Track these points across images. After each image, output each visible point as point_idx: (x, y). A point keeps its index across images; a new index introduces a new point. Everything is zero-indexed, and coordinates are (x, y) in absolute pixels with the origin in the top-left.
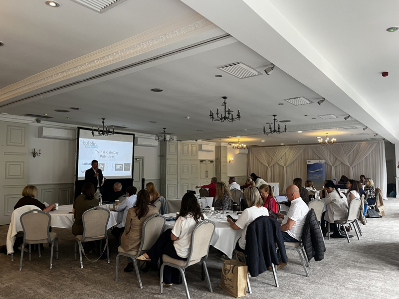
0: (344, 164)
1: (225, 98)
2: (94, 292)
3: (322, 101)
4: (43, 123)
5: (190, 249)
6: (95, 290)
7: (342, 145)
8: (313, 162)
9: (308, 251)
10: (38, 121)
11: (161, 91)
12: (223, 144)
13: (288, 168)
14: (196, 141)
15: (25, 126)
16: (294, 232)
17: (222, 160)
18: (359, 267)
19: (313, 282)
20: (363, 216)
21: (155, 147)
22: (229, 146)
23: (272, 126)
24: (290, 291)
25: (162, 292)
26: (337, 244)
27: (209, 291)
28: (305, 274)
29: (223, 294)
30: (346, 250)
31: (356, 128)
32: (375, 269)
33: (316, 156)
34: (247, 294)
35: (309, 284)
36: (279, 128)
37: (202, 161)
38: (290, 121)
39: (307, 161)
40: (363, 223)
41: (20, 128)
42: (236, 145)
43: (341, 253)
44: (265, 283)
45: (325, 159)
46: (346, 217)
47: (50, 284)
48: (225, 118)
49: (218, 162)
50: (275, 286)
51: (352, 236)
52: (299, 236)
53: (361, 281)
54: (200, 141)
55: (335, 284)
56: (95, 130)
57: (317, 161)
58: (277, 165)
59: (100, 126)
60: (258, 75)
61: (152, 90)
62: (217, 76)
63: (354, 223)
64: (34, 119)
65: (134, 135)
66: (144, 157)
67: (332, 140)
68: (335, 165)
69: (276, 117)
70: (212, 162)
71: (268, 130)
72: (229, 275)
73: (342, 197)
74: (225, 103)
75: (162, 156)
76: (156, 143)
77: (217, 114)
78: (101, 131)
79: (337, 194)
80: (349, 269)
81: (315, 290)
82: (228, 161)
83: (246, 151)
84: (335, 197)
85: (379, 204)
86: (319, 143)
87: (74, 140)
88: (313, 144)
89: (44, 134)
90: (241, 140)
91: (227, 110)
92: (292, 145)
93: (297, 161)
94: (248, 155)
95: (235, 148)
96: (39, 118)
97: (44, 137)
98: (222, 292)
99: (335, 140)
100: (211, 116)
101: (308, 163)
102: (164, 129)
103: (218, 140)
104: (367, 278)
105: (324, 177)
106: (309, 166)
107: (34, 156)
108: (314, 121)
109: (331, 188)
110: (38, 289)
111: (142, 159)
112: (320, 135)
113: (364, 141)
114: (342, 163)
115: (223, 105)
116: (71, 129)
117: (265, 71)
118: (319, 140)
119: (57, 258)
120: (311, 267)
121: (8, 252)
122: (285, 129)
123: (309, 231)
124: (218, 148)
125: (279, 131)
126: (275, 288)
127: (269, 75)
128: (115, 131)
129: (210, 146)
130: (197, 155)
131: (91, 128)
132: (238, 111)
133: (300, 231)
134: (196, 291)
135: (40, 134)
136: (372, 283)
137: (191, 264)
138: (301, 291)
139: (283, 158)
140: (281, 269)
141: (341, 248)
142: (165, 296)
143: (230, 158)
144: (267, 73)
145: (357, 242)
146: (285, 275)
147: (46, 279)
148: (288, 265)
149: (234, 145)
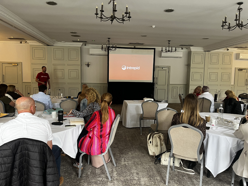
10: (85, 45)
14: (228, 50)
21: (180, 58)
37: (241, 70)
64: (81, 43)
66: (170, 67)
75: (188, 65)
97: (91, 55)
102: (169, 41)
107: (88, 66)
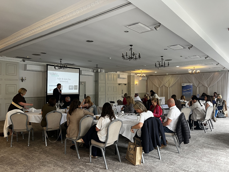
0: (204, 86)
1: (131, 46)
2: (52, 160)
3: (191, 47)
4: (27, 62)
5: (107, 137)
6: (52, 159)
7: (203, 74)
8: (185, 85)
9: (179, 138)
10: (24, 61)
11: (92, 41)
12: (132, 74)
13: (170, 88)
14: (116, 72)
15: (16, 64)
16: (172, 126)
17: (131, 83)
18: (211, 148)
19: (182, 157)
20: (214, 117)
21: (92, 76)
22: (135, 75)
23: (161, 63)
24: (168, 162)
25: (91, 161)
26: (198, 133)
27: (119, 161)
28: (177, 152)
29: (127, 163)
30: (204, 137)
31: (212, 64)
32: (221, 149)
33: (188, 81)
34: (141, 164)
35: (180, 158)
36: (164, 64)
37: (119, 84)
38: (172, 60)
39: (182, 84)
40: (215, 121)
41: (13, 65)
42: (140, 75)
43: (200, 139)
44: (153, 157)
45: (193, 83)
46: (204, 117)
47: (27, 155)
48: (131, 58)
49: (129, 85)
50: (159, 159)
51: (207, 129)
52: (174, 129)
53: (212, 156)
54: (118, 73)
55: (196, 158)
56: (56, 66)
57: (188, 84)
58: (164, 87)
59: (59, 64)
60: (151, 31)
61: (87, 41)
62: (125, 32)
63: (209, 121)
64: (21, 59)
65: (79, 69)
66: (86, 82)
67: (197, 72)
68: (199, 87)
69: (163, 58)
70: (125, 84)
71: (158, 66)
72: (132, 152)
73: (202, 106)
74: (131, 49)
75: (96, 81)
76: (93, 74)
77: (126, 55)
78: (60, 66)
79: (199, 104)
80: (205, 149)
81: (183, 162)
82: (135, 84)
83: (146, 78)
84: (198, 105)
85: (224, 110)
86: (189, 73)
87: (45, 72)
88: (185, 74)
89: (27, 69)
90: (143, 72)
91: (132, 53)
92: (173, 74)
93: (176, 84)
94: (147, 80)
95: (139, 76)
96: (24, 59)
98: (127, 162)
99: (199, 71)
100: (122, 56)
101: (182, 85)
102: (97, 65)
103: (129, 72)
104: (215, 155)
105: (192, 93)
106: (183, 87)
107: (22, 81)
108: (186, 60)
109: (195, 100)
110: (20, 158)
111: (85, 83)
112: (190, 68)
113: (217, 72)
114: (203, 85)
115: (130, 50)
116: (43, 65)
117: (155, 28)
118: (189, 71)
119: (33, 140)
120: (182, 148)
121: (4, 136)
122: (168, 65)
123: (180, 126)
124: (129, 77)
125: (164, 66)
126: (159, 160)
127: (157, 30)
128: (68, 66)
129: (125, 75)
130: (117, 81)
131: (54, 65)
132: (139, 53)
133: (175, 126)
134: (111, 161)
135: (25, 69)
136: (219, 158)
137: (107, 145)
138: (174, 162)
139: (167, 82)
140: (163, 148)
141: (201, 136)
142: (92, 164)
143: (136, 82)
144: (156, 29)
145: (211, 133)
146: (165, 152)
147: (25, 152)
148: (168, 146)
149: (138, 74)
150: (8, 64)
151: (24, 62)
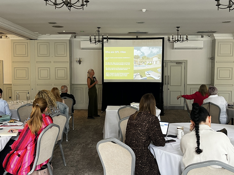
10: (75, 37)
21: (200, 49)
66: (187, 61)
75: (212, 59)
89: (82, 46)
97: (83, 49)
102: (178, 27)
107: (80, 63)
150: (56, 42)
151: (75, 39)
